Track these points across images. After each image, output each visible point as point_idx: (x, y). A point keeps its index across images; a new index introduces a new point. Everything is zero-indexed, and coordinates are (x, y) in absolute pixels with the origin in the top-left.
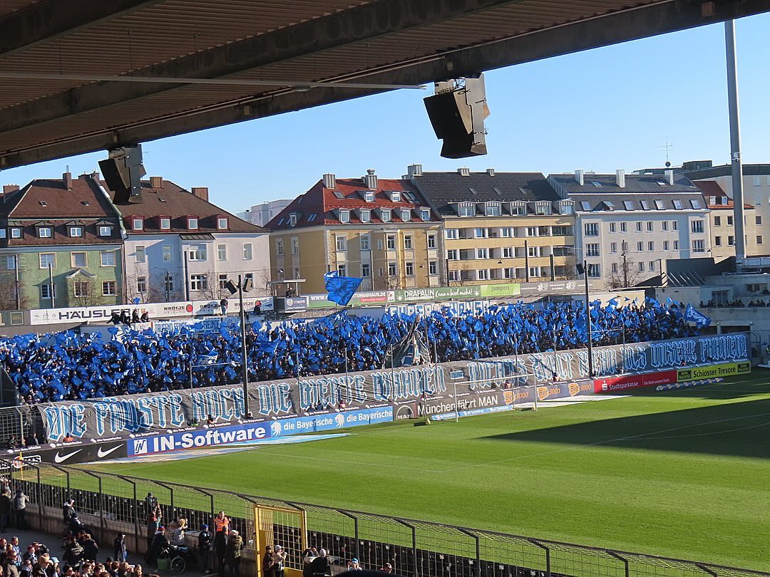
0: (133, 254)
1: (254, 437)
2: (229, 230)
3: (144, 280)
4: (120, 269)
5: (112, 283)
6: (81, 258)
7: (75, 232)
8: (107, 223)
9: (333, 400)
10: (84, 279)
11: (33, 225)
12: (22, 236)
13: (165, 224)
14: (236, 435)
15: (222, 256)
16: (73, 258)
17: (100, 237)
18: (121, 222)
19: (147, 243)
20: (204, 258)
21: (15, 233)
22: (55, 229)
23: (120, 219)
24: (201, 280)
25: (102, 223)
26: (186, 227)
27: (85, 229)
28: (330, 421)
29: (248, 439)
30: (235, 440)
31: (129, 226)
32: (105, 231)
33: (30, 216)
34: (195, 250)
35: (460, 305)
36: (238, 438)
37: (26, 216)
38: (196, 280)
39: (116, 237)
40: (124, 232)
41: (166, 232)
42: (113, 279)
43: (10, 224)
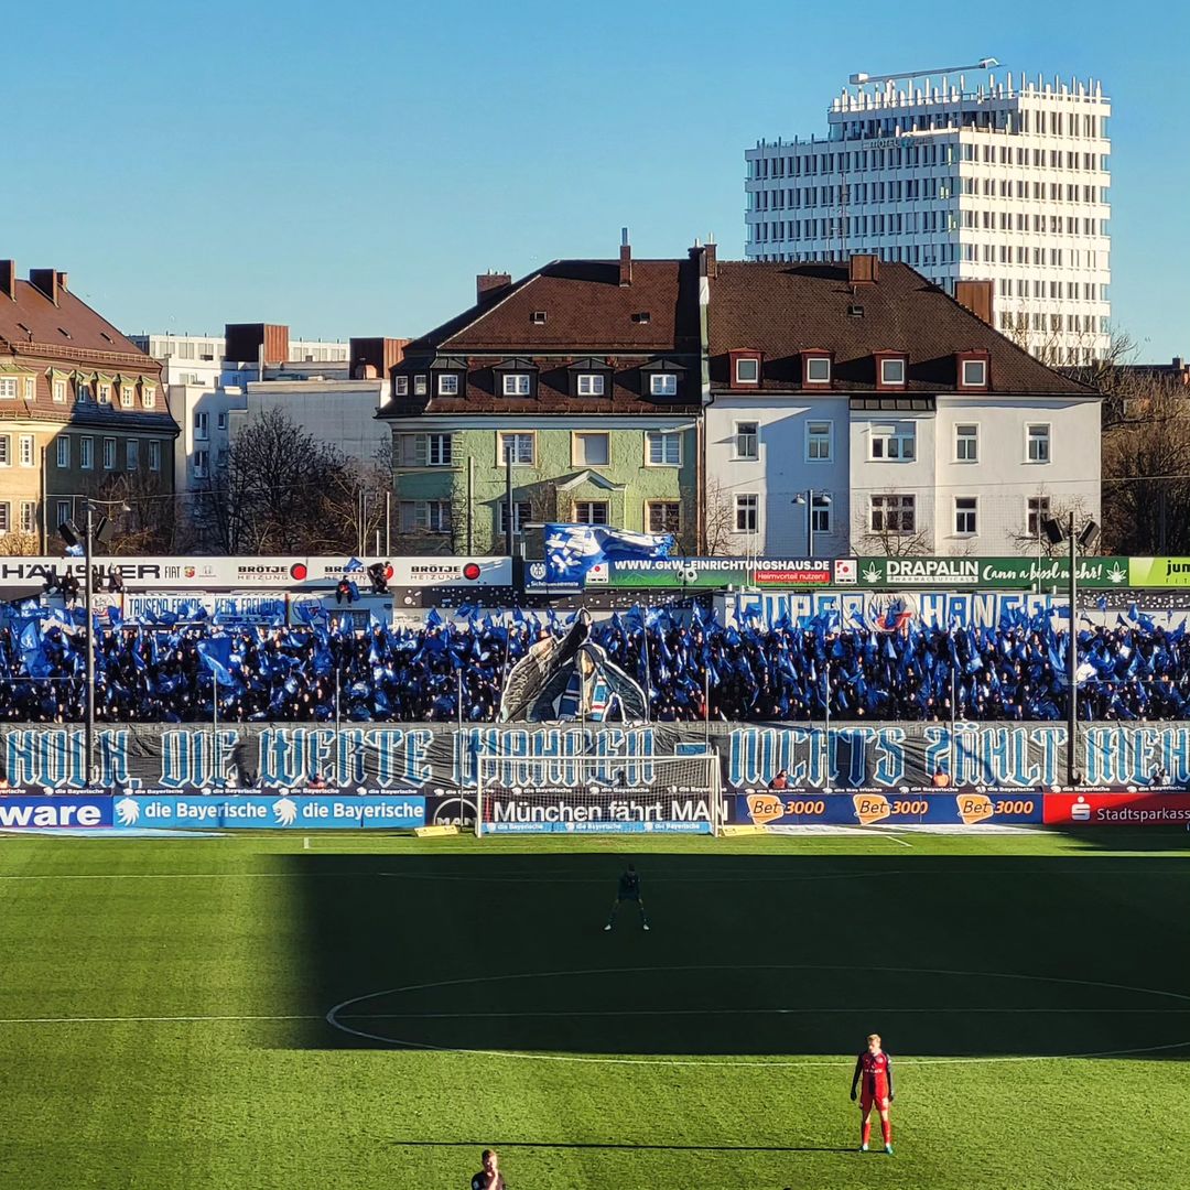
0: (728, 441)
1: (74, 822)
2: (990, 390)
3: (753, 502)
4: (692, 474)
5: (673, 508)
6: (599, 447)
7: (589, 385)
8: (670, 365)
9: (343, 774)
10: (598, 495)
11: (490, 368)
12: (462, 393)
13: (817, 373)
14: (34, 814)
15: (967, 451)
16: (578, 445)
17: (648, 398)
18: (705, 366)
19: (765, 415)
20: (909, 454)
21: (445, 386)
22: (538, 377)
23: (704, 356)
24: (901, 508)
25: (658, 365)
26: (872, 378)
27: (612, 378)
28: (262, 811)
29: (59, 825)
30: (31, 823)
31: (722, 372)
32: (662, 383)
33: (490, 347)
34: (886, 434)
35: (953, 601)
36: (38, 820)
37: (480, 347)
38: (885, 509)
39: (687, 401)
40: (706, 388)
41: (817, 392)
42: (676, 498)
43: (436, 364)
